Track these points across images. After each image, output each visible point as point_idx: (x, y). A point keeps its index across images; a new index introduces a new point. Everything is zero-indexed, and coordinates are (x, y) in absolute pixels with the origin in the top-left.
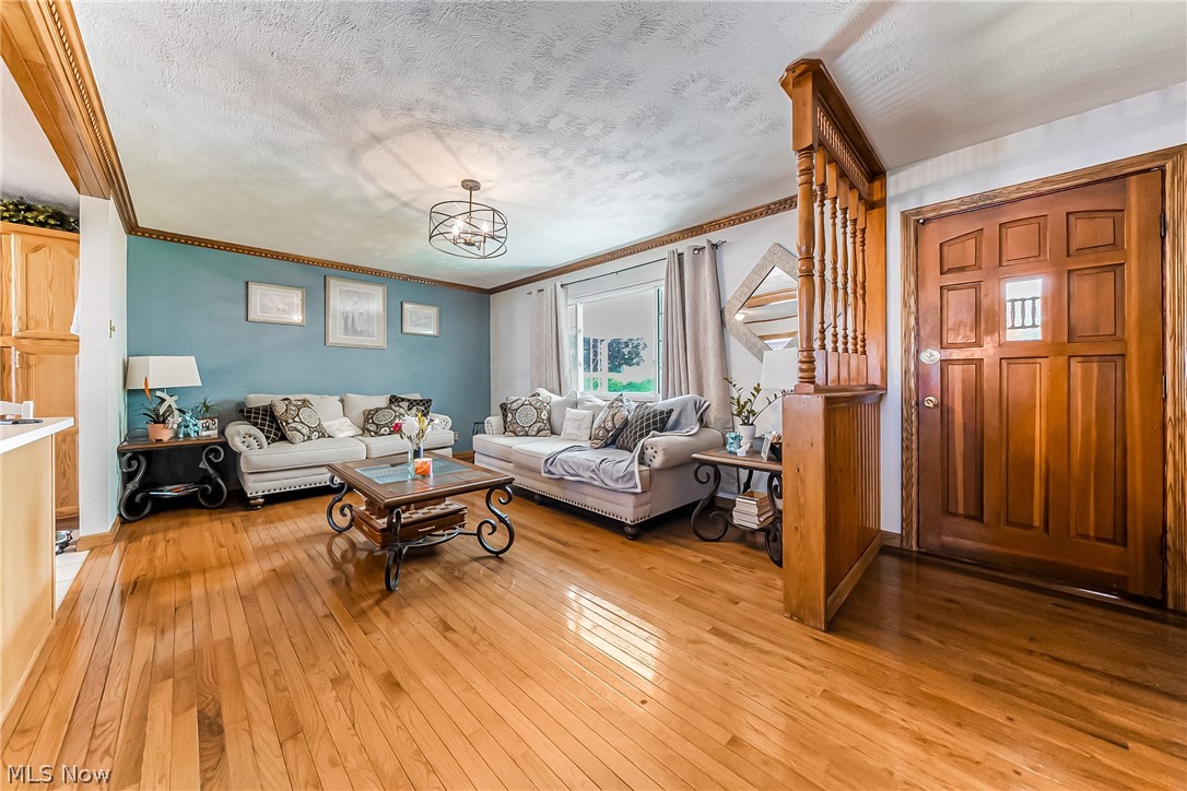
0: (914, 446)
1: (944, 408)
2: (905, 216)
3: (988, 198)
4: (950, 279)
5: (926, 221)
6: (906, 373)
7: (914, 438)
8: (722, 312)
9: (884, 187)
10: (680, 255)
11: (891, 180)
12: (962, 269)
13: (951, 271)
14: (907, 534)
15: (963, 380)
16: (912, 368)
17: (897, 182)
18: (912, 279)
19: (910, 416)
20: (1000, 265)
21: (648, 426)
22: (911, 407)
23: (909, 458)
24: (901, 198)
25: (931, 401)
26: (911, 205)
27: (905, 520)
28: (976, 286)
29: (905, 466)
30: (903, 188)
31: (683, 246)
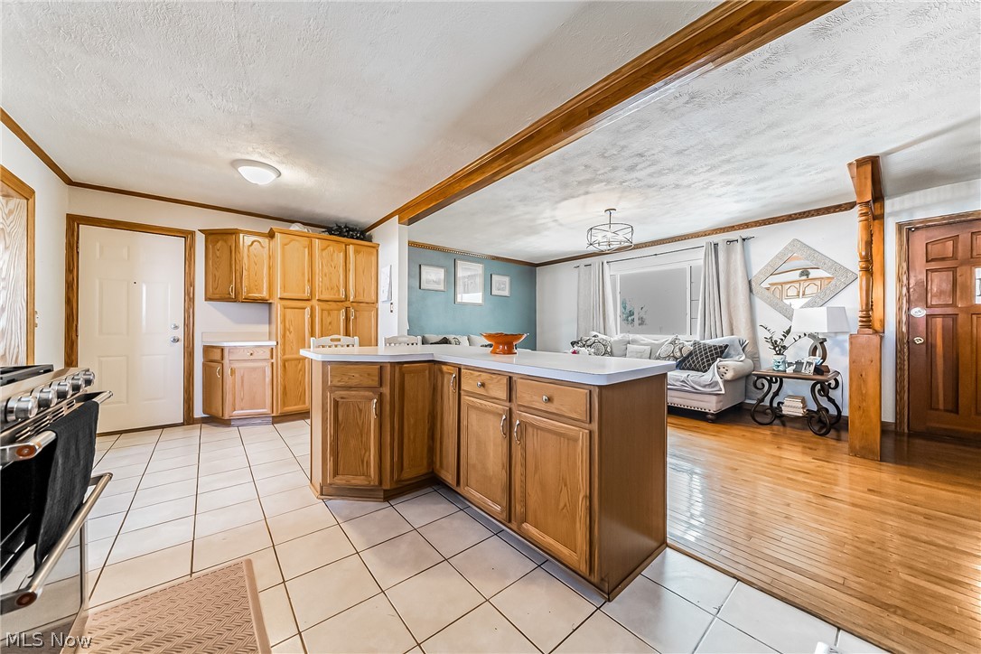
0: (906, 367)
1: (929, 345)
2: (900, 226)
3: (962, 216)
4: (933, 265)
5: (917, 229)
6: (899, 322)
7: (906, 363)
8: (750, 282)
9: (883, 207)
10: (716, 245)
11: (888, 203)
12: (943, 259)
13: (933, 260)
14: (900, 423)
15: (943, 327)
16: (904, 319)
17: (893, 205)
18: (905, 265)
19: (902, 350)
20: (972, 257)
21: (712, 355)
22: (904, 343)
23: (902, 375)
24: (894, 214)
25: (919, 340)
26: (904, 218)
27: (898, 413)
28: (954, 270)
29: (898, 381)
30: (897, 208)
31: (719, 238)
